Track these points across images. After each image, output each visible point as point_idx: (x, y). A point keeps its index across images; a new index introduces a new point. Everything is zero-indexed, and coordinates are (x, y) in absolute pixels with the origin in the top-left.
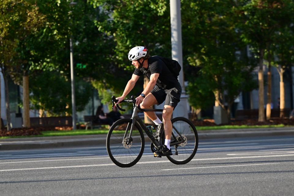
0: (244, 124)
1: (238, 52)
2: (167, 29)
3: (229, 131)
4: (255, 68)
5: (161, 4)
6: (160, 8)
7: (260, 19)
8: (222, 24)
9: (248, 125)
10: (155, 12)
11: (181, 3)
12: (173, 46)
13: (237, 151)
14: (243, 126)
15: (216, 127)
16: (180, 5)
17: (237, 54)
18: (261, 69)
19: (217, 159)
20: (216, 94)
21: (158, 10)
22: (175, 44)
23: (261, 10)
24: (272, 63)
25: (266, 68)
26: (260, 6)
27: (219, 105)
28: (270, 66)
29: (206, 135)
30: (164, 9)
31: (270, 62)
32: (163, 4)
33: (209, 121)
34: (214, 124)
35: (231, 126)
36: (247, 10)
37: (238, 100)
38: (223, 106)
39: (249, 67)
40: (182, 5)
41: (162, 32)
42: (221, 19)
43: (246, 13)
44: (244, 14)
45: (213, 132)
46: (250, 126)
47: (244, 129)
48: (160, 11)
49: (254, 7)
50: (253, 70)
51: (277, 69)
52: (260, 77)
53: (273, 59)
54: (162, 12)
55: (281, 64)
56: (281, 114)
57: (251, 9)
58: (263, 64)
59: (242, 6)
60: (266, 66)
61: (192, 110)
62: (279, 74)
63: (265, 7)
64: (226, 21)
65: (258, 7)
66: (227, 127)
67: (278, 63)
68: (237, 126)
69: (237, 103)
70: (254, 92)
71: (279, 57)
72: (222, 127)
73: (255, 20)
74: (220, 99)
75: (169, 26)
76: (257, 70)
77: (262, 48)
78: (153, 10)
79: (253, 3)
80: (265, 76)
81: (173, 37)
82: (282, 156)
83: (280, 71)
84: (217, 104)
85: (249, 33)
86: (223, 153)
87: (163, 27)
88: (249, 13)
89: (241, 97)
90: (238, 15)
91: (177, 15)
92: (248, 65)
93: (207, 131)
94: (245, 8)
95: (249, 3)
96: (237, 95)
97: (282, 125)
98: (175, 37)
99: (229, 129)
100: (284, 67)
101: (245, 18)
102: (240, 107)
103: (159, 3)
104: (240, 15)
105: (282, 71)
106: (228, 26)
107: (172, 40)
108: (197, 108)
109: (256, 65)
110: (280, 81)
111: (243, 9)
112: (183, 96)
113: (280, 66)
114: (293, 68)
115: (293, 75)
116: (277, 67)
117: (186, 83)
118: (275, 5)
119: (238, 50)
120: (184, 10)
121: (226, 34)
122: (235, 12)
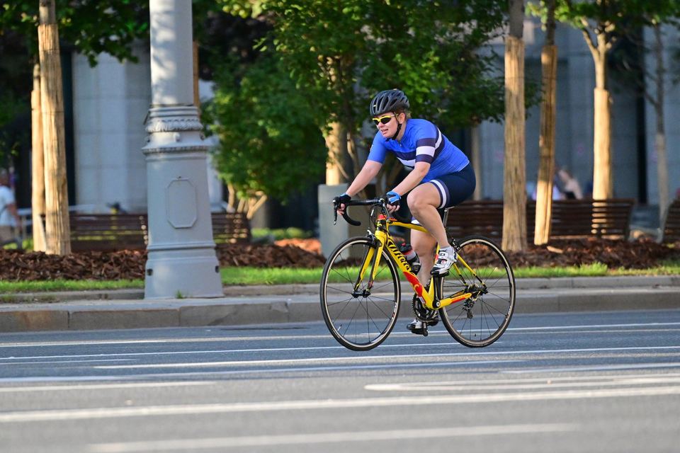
4: (490, 33)
13: (410, 367)
18: (518, 33)
20: (331, 141)
25: (537, 31)
27: (341, 178)
28: (552, 24)
29: (286, 304)
31: (553, 7)
33: (302, 245)
34: (319, 260)
39: (468, 28)
50: (487, 38)
51: (585, 34)
52: (512, 71)
55: (600, 14)
56: (598, 221)
58: (527, 12)
60: (536, 20)
61: (231, 199)
62: (591, 55)
67: (588, 11)
70: (487, 126)
76: (500, 37)
80: (531, 66)
82: (589, 394)
83: (596, 46)
84: (333, 175)
92: (465, 18)
93: (288, 287)
97: (596, 268)
100: (611, 28)
105: (603, 46)
109: (497, 21)
110: (594, 85)
112: (193, 141)
113: (594, 23)
114: (649, 35)
115: (650, 62)
116: (585, 29)
117: (206, 89)
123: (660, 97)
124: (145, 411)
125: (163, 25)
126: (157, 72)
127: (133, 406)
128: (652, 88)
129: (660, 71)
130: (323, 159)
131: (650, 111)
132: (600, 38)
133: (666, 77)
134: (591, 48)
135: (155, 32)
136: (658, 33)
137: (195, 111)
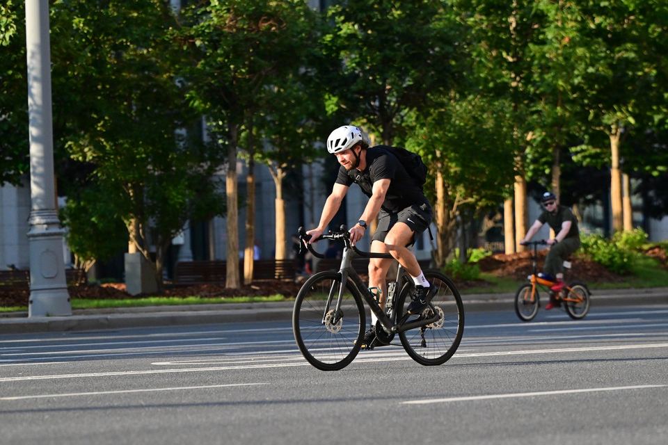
0: (193, 295)
1: (182, 132)
2: (20, 76)
3: (160, 311)
4: (217, 169)
5: (4, 19)
6: (3, 29)
7: (231, 56)
8: (144, 65)
9: (202, 297)
11: (51, 18)
12: (31, 116)
13: (176, 354)
14: (191, 299)
15: (128, 301)
16: (48, 21)
17: (180, 135)
18: (233, 168)
19: (128, 373)
20: (131, 228)
22: (37, 112)
23: (233, 35)
24: (258, 156)
25: (244, 167)
26: (230, 27)
27: (137, 250)
28: (252, 163)
29: (107, 319)
30: (11, 32)
31: (252, 154)
32: (10, 20)
33: (116, 287)
34: (125, 295)
35: (164, 299)
36: (200, 34)
37: (180, 239)
38: (145, 253)
39: (206, 166)
40: (53, 22)
41: (6, 83)
42: (142, 55)
43: (198, 43)
44: (194, 44)
46: (206, 300)
47: (194, 306)
49: (217, 28)
50: (216, 171)
51: (270, 169)
52: (230, 188)
53: (260, 148)
54: (8, 39)
55: (278, 158)
56: (278, 272)
57: (208, 33)
58: (238, 157)
59: (191, 26)
60: (243, 161)
61: (76, 261)
62: (273, 180)
63: (239, 30)
64: (154, 59)
65: (226, 30)
66: (153, 300)
67: (272, 156)
68: (176, 299)
69: (178, 247)
70: (217, 220)
71: (272, 142)
72: (143, 300)
73: (219, 59)
74: (138, 238)
75: (24, 70)
76: (222, 171)
77: (233, 120)
79: (215, 19)
80: (241, 186)
81: (32, 96)
82: (275, 366)
83: (276, 175)
84: (132, 248)
85: (206, 88)
86: (144, 360)
87: (10, 72)
88: (206, 43)
89: (188, 232)
90: (180, 46)
91: (41, 46)
92: (204, 160)
93: (108, 309)
94: (196, 30)
95: (206, 21)
96: (178, 227)
97: (278, 297)
98: (37, 94)
99: (157, 304)
100: (284, 165)
101: (198, 53)
102: (186, 256)
104: (185, 48)
105: (280, 174)
106: (157, 73)
107: (30, 101)
108: (86, 259)
109: (221, 161)
110: (275, 197)
111: (193, 33)
112: (55, 230)
113: (275, 163)
114: (305, 168)
115: (307, 184)
116: (270, 166)
117: (62, 201)
118: (264, 26)
119: (181, 126)
120: (57, 34)
121: (155, 90)
122: (174, 39)
123: (312, 204)
124: (29, 378)
125: (38, 163)
126: (35, 190)
127: (23, 376)
128: (307, 198)
129: (312, 189)
130: (127, 239)
131: (307, 211)
132: (279, 171)
133: (316, 192)
134: (274, 177)
135: (34, 167)
136: (311, 168)
137: (56, 213)
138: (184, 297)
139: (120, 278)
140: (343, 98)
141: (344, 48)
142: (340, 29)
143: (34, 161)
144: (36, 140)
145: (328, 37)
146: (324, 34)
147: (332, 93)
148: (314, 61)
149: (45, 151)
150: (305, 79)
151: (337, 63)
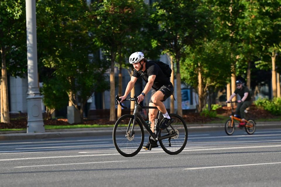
0: (96, 123)
1: (91, 55)
2: (23, 32)
3: (82, 130)
4: (106, 71)
5: (17, 8)
6: (16, 12)
7: (112, 23)
8: (75, 27)
9: (100, 125)
10: (11, 15)
11: (37, 7)
12: (28, 49)
14: (95, 125)
15: (69, 126)
16: (35, 9)
17: (90, 57)
18: (113, 71)
19: (69, 156)
20: (70, 96)
21: (15, 13)
22: (30, 47)
23: (113, 14)
24: (123, 65)
25: (117, 70)
26: (112, 11)
27: (73, 105)
28: (121, 68)
29: (60, 134)
30: (20, 13)
31: (121, 64)
32: (19, 8)
33: (63, 120)
34: (67, 124)
35: (84, 126)
36: (99, 14)
37: (90, 100)
38: (76, 106)
39: (101, 69)
40: (37, 9)
41: (17, 35)
42: (75, 23)
43: (98, 18)
44: (96, 18)
45: (66, 131)
46: (101, 126)
47: (96, 128)
48: (16, 15)
49: (106, 12)
50: (106, 72)
52: (112, 79)
53: (124, 62)
54: (18, 16)
57: (103, 14)
58: (115, 66)
59: (95, 10)
60: (117, 68)
61: (47, 110)
62: (129, 75)
63: (116, 12)
64: (79, 25)
65: (110, 12)
66: (79, 126)
67: (129, 66)
68: (89, 126)
69: (90, 103)
70: (106, 92)
72: (75, 126)
73: (107, 25)
74: (73, 100)
75: (25, 29)
76: (108, 71)
77: (113, 50)
78: (10, 14)
79: (106, 8)
80: (116, 78)
81: (29, 40)
83: (131, 73)
84: (70, 104)
85: (102, 37)
86: (75, 151)
87: (19, 30)
88: (102, 18)
89: (94, 97)
90: (91, 19)
91: (32, 19)
92: (100, 67)
93: (60, 130)
94: (98, 13)
95: (101, 9)
96: (90, 95)
98: (30, 39)
99: (81, 128)
101: (98, 22)
102: (93, 107)
103: (15, 7)
104: (93, 20)
106: (81, 30)
107: (28, 42)
108: (51, 108)
109: (108, 68)
111: (96, 14)
112: (38, 96)
113: (131, 68)
116: (128, 70)
117: (41, 84)
118: (126, 11)
119: (91, 53)
120: (39, 14)
121: (80, 38)
122: (88, 16)
124: (27, 159)
125: (31, 68)
126: (30, 80)
127: (24, 158)
130: (68, 100)
135: (29, 70)
137: (38, 89)
138: (92, 124)
139: (65, 117)
140: (159, 41)
141: (160, 20)
142: (158, 12)
143: (29, 67)
144: (30, 59)
145: (153, 16)
146: (151, 14)
147: (155, 38)
148: (147, 25)
149: (34, 63)
150: (143, 33)
151: (157, 26)
